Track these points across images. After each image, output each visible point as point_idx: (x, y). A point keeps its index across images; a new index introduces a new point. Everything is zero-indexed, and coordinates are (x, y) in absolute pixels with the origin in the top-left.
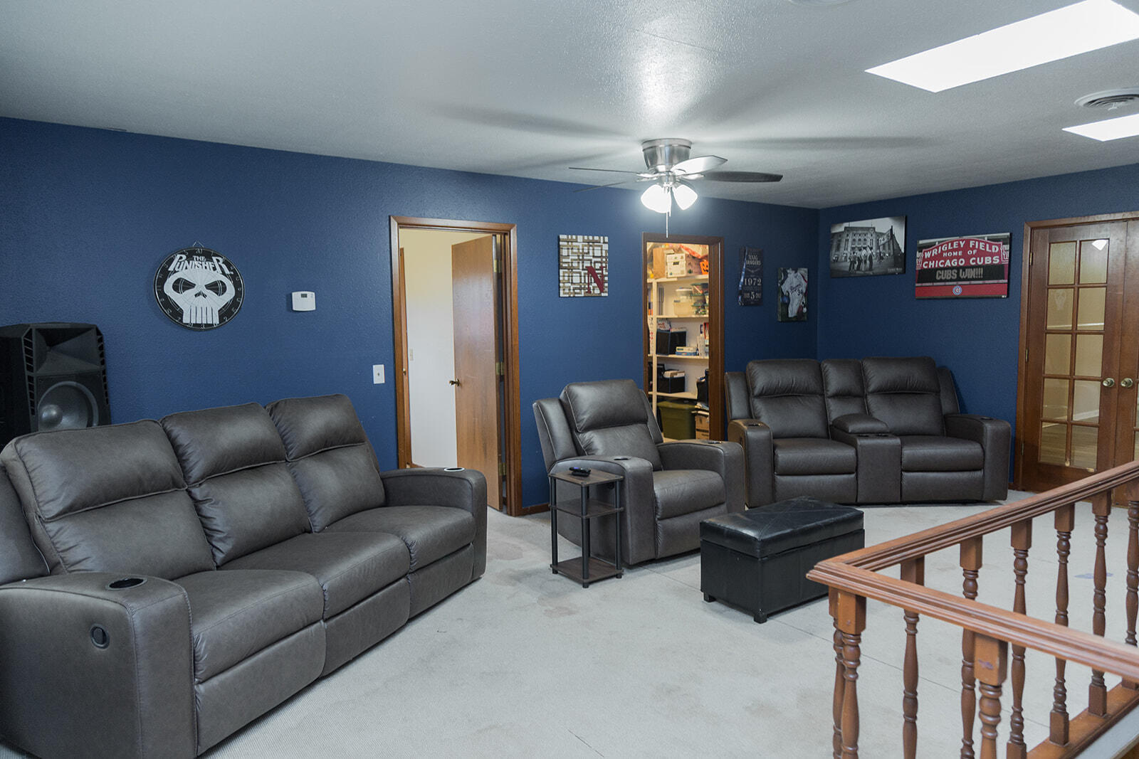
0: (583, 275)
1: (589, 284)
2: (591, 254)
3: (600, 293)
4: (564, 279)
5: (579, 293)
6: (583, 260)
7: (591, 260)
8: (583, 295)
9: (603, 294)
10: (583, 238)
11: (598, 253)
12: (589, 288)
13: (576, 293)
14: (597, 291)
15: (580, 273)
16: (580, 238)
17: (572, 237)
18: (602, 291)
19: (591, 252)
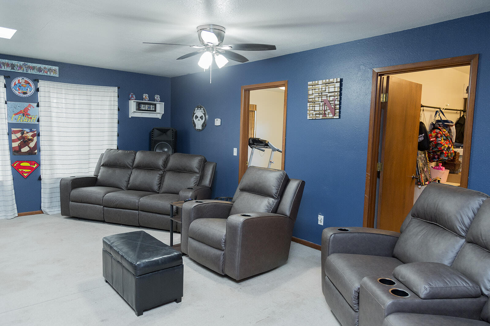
0: (321, 105)
1: (325, 111)
2: (327, 91)
3: (333, 116)
4: (310, 109)
5: (318, 117)
6: (322, 96)
7: (327, 95)
8: (321, 118)
9: (335, 117)
10: (323, 81)
11: (332, 90)
12: (325, 114)
13: (316, 117)
14: (331, 116)
15: (320, 104)
16: (320, 82)
17: (315, 82)
18: (334, 115)
19: (327, 89)
